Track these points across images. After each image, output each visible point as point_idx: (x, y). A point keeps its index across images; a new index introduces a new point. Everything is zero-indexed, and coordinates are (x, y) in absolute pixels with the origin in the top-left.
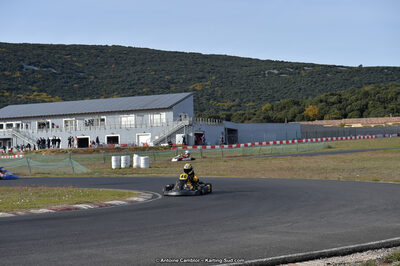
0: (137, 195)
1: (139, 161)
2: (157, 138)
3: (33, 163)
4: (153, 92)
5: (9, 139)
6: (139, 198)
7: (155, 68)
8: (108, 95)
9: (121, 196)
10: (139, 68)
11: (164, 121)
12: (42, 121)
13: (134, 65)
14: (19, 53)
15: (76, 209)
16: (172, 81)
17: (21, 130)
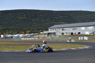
0: (86, 46)
1: (86, 38)
2: (90, 33)
3: (61, 38)
4: (89, 22)
5: (55, 33)
6: (87, 47)
7: (90, 16)
8: (78, 22)
9: (82, 47)
10: (85, 16)
11: (92, 28)
12: (63, 28)
13: (84, 15)
14: (58, 13)
15: (71, 49)
16: (94, 19)
17: (58, 31)
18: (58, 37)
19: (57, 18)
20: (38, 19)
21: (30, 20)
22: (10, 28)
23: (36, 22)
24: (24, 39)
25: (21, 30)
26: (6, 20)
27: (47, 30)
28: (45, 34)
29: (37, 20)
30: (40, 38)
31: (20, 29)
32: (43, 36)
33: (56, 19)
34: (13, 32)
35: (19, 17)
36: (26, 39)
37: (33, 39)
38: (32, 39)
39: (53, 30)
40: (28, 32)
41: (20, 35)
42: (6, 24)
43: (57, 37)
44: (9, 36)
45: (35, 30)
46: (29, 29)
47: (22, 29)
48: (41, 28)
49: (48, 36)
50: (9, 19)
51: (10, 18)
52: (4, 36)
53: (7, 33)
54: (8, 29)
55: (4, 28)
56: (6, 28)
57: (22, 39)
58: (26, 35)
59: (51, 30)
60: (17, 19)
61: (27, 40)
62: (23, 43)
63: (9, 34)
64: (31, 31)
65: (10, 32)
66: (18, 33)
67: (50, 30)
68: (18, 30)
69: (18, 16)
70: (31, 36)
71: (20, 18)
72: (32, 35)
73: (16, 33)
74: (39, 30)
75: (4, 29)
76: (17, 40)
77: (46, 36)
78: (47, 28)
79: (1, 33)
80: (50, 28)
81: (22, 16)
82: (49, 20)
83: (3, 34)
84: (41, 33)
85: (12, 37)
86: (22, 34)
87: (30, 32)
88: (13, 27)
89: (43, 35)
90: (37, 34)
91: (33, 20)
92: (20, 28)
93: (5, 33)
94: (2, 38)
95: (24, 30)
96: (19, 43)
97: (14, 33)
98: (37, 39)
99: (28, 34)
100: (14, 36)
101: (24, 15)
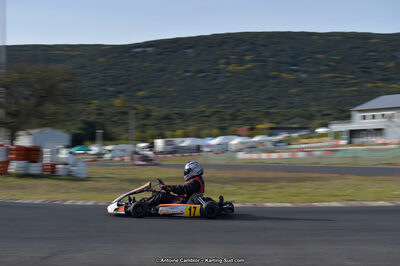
5: (380, 130)
17: (396, 120)
18: (395, 149)
19: (391, 64)
20: (305, 72)
21: (274, 78)
22: (189, 111)
23: (299, 82)
24: (248, 156)
25: (234, 117)
26: (176, 78)
27: (347, 118)
28: (337, 135)
29: (304, 76)
30: (317, 153)
31: (232, 115)
32: (328, 142)
33: (386, 70)
34: (201, 129)
35: (228, 64)
36: (255, 156)
37: (286, 155)
38: (280, 159)
39: (374, 117)
40: (262, 129)
41: (233, 139)
42: (175, 94)
43: (393, 146)
44: (187, 142)
45: (292, 118)
46: (268, 114)
47: (239, 113)
48: (320, 111)
49: (350, 143)
50: (188, 74)
51: (192, 69)
52: (167, 144)
53: (179, 132)
54: (182, 116)
55: (165, 111)
56: (176, 110)
57: (241, 155)
58: (257, 139)
59: (364, 118)
60: (219, 71)
61: (262, 162)
62: (243, 174)
63: (186, 135)
64: (277, 123)
65: (189, 129)
66: (223, 132)
67: (357, 116)
68: (224, 120)
69: (222, 61)
70: (276, 143)
71: (230, 68)
72: (280, 141)
73: (215, 131)
74: (311, 117)
75: (167, 118)
76: (221, 159)
77: (344, 142)
78: (343, 111)
79: (155, 132)
80: (360, 111)
81: (241, 62)
82: (353, 73)
83: (161, 136)
84: (321, 130)
85: (198, 149)
86: (239, 135)
87: (271, 128)
88: (202, 107)
89: (328, 139)
90: (302, 137)
91: (284, 75)
92: (231, 111)
93: (168, 133)
94: (161, 153)
95: (248, 119)
96: (228, 174)
97: (205, 132)
98: (301, 155)
99: (262, 134)
100: (208, 146)
101: (247, 58)
